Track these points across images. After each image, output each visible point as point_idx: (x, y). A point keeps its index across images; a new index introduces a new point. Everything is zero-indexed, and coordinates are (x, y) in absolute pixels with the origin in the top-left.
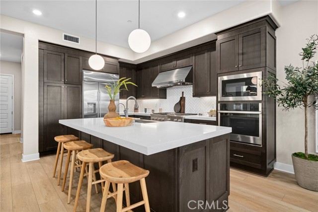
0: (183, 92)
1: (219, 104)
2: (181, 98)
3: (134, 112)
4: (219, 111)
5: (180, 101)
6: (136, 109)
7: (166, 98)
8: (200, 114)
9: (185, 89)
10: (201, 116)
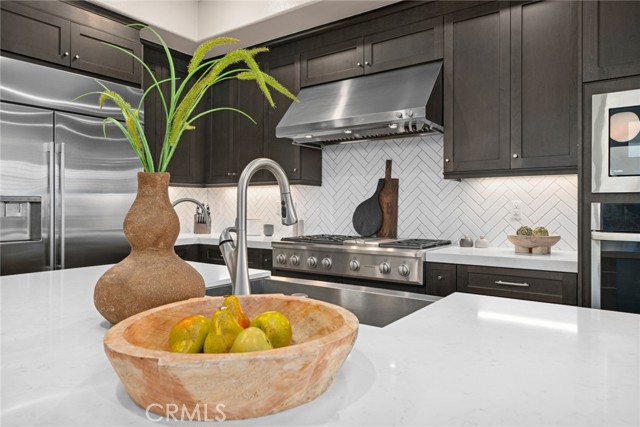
0: (389, 163)
1: (596, 209)
2: (382, 183)
3: (196, 232)
4: (598, 236)
5: (378, 194)
6: (202, 223)
7: (319, 183)
8: (464, 243)
9: (398, 150)
10: (467, 250)
